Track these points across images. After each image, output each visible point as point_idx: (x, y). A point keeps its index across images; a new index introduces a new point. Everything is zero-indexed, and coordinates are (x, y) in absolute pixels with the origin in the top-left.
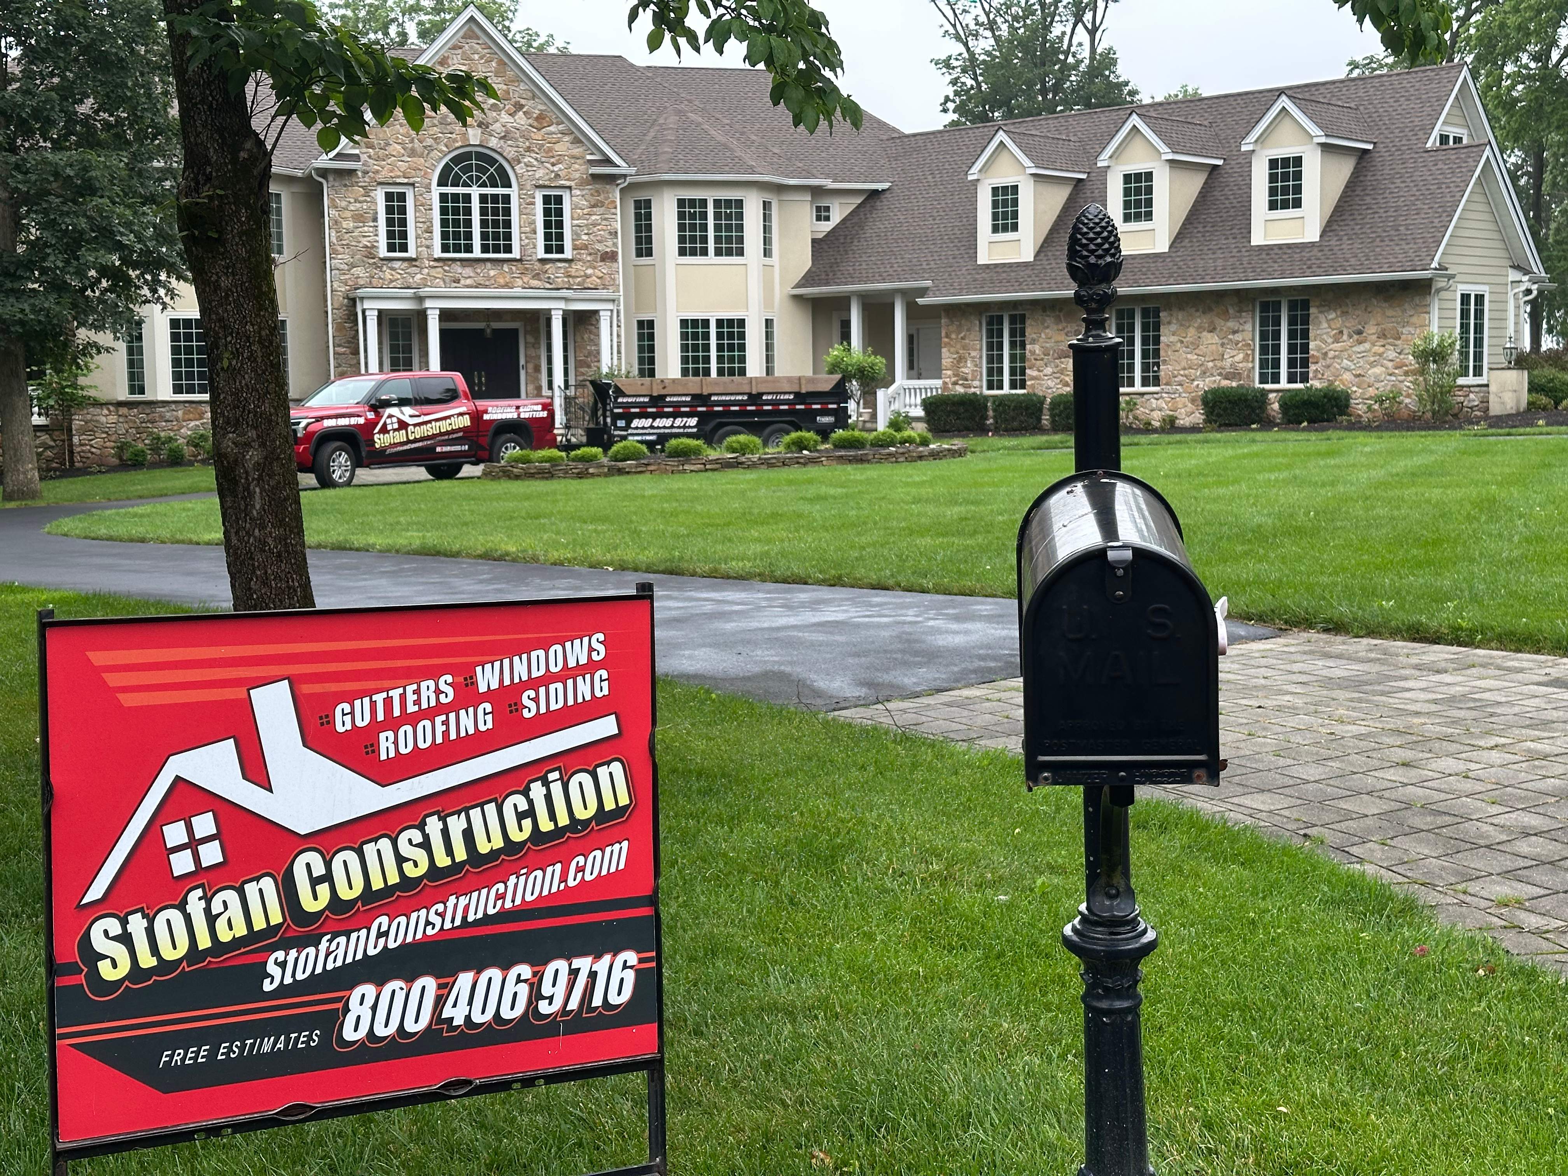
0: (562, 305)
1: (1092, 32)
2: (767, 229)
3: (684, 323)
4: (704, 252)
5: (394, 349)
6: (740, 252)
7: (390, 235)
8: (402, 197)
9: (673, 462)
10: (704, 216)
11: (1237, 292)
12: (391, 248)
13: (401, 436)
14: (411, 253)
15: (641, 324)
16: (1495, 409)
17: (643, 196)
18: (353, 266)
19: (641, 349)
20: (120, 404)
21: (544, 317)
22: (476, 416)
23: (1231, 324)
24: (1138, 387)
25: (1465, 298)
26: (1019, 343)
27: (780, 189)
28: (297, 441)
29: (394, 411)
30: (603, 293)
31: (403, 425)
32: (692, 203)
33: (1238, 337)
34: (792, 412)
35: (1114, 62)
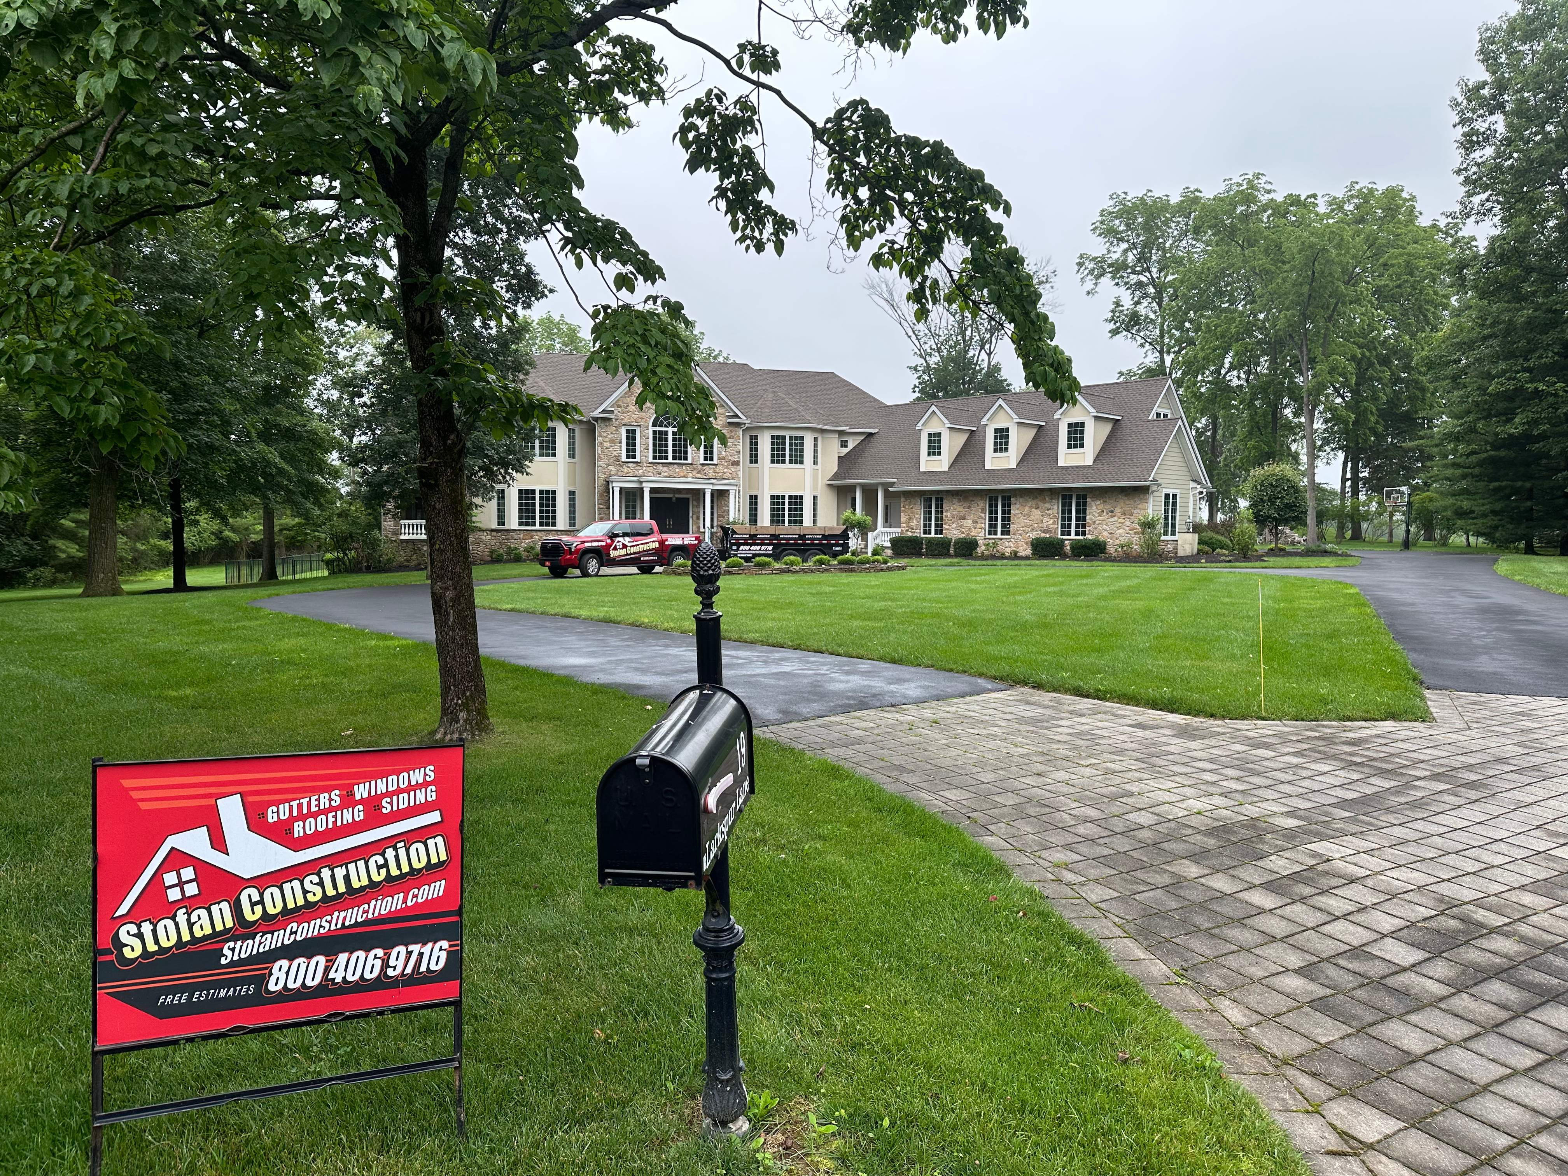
0: (711, 487)
1: (989, 354)
2: (815, 451)
3: (772, 497)
4: (784, 462)
5: (627, 507)
6: (802, 462)
7: (628, 450)
8: (634, 432)
9: (756, 569)
10: (784, 444)
11: (1050, 489)
12: (628, 457)
13: (623, 552)
14: (638, 459)
15: (751, 496)
16: (1181, 553)
17: (754, 433)
18: (608, 465)
19: (751, 509)
20: (493, 530)
21: (703, 492)
22: (662, 543)
23: (1047, 505)
24: (999, 536)
25: (1167, 496)
26: (940, 511)
27: (823, 431)
28: (571, 553)
29: (620, 539)
30: (732, 482)
31: (625, 546)
32: (778, 437)
33: (1050, 512)
34: (821, 544)
35: (1000, 370)
